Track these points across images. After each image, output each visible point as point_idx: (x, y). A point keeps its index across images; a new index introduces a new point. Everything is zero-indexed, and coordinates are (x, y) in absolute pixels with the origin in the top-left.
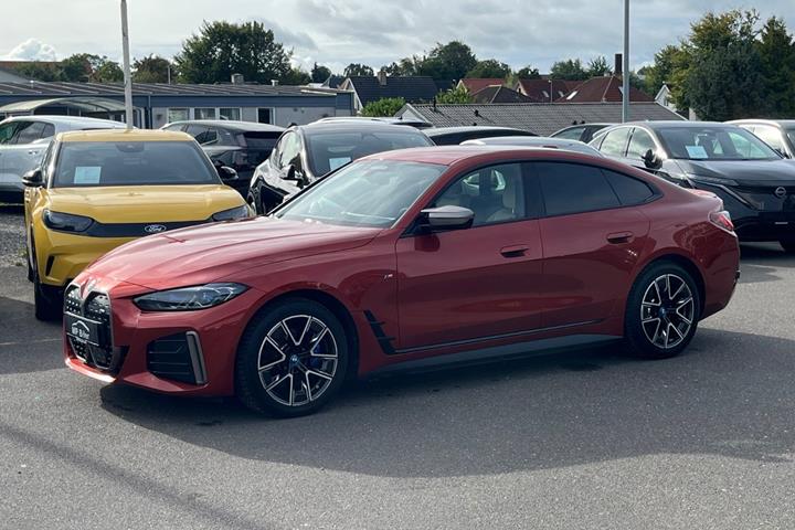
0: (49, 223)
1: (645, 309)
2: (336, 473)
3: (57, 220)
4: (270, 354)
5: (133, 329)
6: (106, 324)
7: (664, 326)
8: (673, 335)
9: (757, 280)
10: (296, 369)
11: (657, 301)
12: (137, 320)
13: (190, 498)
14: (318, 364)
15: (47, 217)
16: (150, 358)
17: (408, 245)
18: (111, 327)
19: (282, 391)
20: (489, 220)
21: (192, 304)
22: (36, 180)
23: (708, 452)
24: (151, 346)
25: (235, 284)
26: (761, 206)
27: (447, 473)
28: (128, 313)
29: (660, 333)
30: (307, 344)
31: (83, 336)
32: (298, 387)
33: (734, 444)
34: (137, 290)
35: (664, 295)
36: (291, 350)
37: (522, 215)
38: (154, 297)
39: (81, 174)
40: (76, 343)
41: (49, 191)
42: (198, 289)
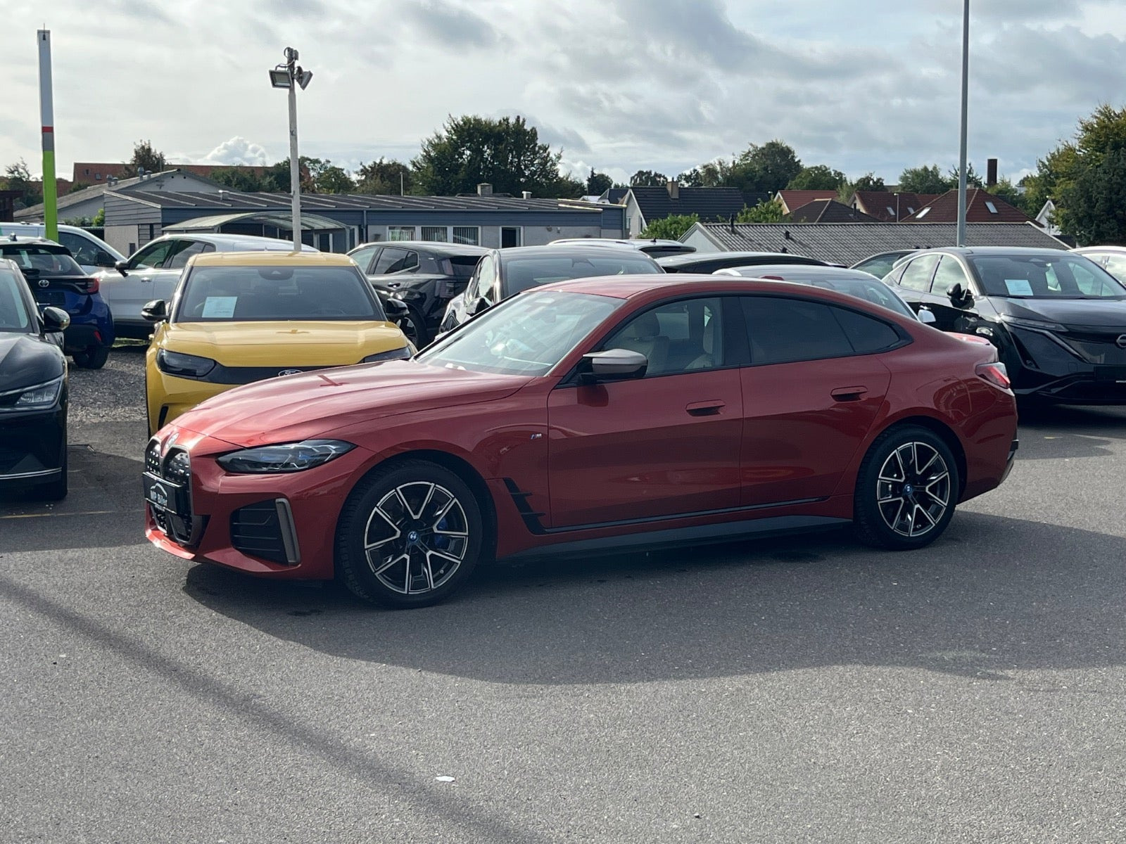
0: (164, 365)
1: (884, 486)
2: (435, 675)
3: (174, 362)
4: (380, 529)
5: (215, 496)
6: (185, 488)
7: (908, 509)
8: (920, 519)
9: (1078, 454)
10: (414, 548)
11: (900, 477)
12: (221, 483)
13: (247, 699)
14: (443, 544)
15: (162, 357)
16: (235, 530)
17: (567, 398)
18: (190, 491)
19: (396, 575)
20: (688, 367)
21: (287, 465)
22: (158, 312)
23: (913, 665)
24: (235, 515)
25: (338, 441)
26: (1100, 360)
27: (571, 680)
28: (211, 475)
29: (903, 517)
30: (429, 517)
31: (161, 503)
32: (416, 571)
33: (949, 656)
34: (223, 447)
35: (910, 469)
36: (408, 525)
37: (719, 362)
38: (240, 455)
39: (212, 305)
40: (157, 511)
41: (171, 324)
42: (292, 446)
